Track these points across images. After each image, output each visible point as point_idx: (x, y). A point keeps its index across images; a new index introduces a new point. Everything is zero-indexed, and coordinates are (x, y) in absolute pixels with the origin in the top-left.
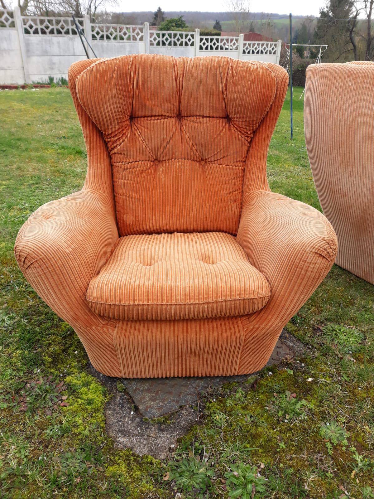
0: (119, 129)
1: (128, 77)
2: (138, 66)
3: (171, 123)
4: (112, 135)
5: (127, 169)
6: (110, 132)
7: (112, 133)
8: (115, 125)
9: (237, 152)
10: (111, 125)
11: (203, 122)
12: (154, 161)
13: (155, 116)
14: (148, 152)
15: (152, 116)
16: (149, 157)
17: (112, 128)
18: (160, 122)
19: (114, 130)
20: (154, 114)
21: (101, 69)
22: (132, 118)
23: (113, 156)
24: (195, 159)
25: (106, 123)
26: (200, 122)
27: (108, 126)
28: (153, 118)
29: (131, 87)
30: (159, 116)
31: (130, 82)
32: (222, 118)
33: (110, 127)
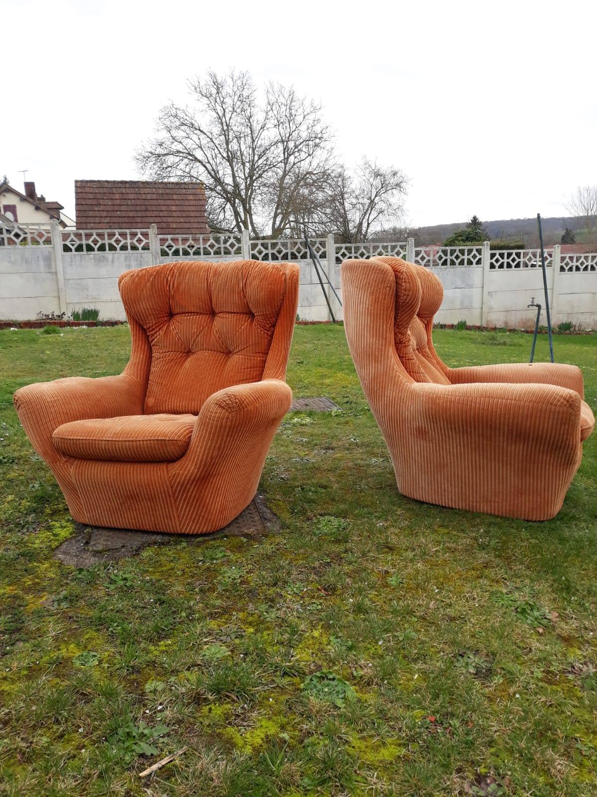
0: (156, 324)
1: (165, 280)
2: (176, 271)
3: (203, 319)
4: (151, 329)
5: (160, 358)
6: (148, 326)
7: (150, 327)
8: (151, 320)
9: (256, 343)
10: (148, 320)
11: (229, 318)
12: (187, 353)
13: (189, 313)
14: (180, 344)
15: (186, 313)
16: (181, 349)
17: (149, 323)
18: (193, 318)
19: (151, 324)
20: (187, 311)
21: (140, 274)
22: (171, 315)
23: (153, 348)
24: (222, 350)
25: (143, 319)
26: (226, 317)
27: (145, 321)
28: (187, 315)
29: (168, 288)
30: (191, 313)
31: (167, 284)
32: (244, 313)
33: (147, 322)
